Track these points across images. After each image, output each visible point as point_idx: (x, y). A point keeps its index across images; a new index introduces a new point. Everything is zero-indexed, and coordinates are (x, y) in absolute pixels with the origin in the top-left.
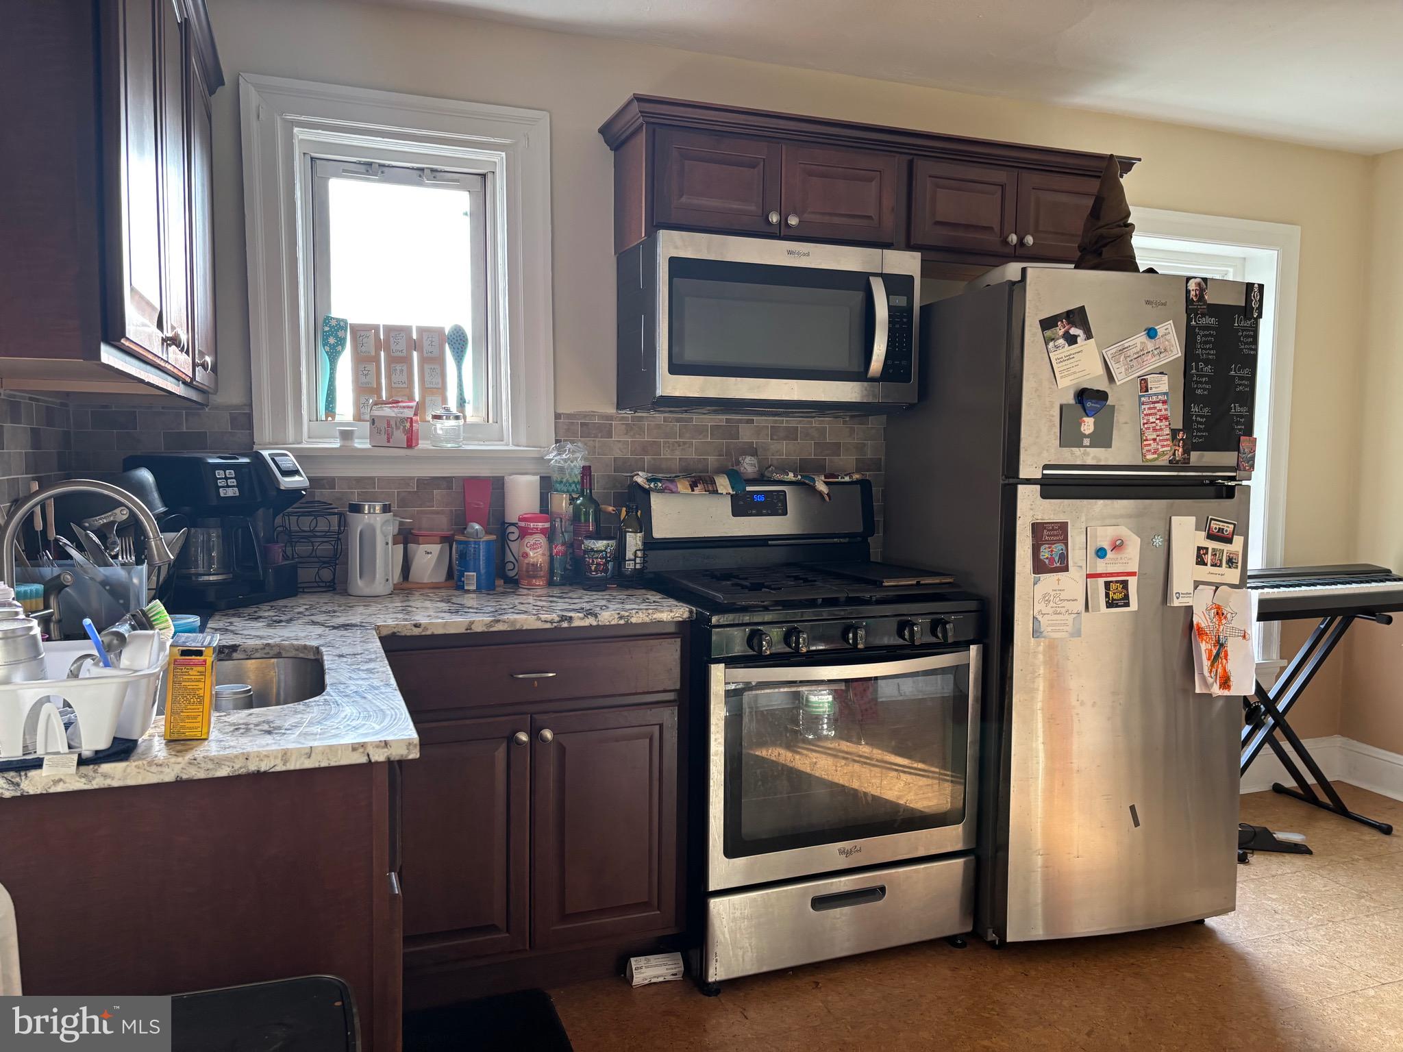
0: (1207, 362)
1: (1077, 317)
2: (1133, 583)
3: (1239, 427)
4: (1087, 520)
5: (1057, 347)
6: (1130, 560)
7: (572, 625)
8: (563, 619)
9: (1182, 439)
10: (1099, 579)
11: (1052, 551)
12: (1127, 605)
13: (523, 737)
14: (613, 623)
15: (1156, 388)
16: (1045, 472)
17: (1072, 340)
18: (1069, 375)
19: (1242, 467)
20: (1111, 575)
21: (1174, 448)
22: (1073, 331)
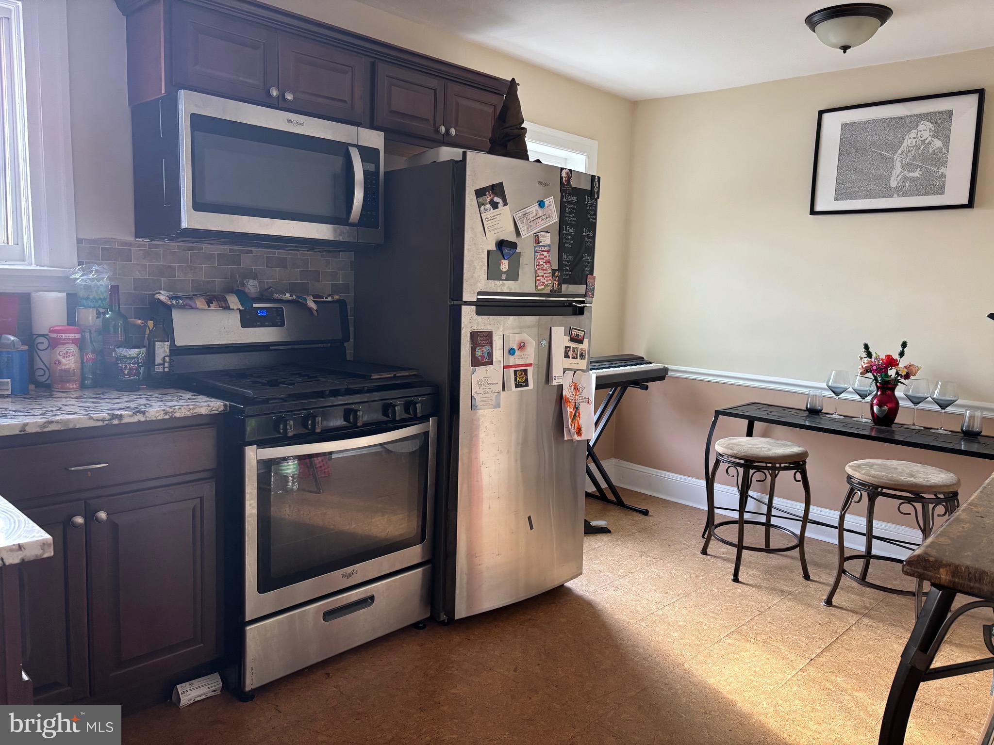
0: (571, 226)
1: (497, 189)
2: (530, 370)
3: (587, 269)
4: (503, 330)
5: (486, 210)
6: (530, 356)
7: (123, 422)
8: (114, 417)
9: (558, 276)
10: (511, 369)
11: (483, 351)
12: (527, 385)
13: (79, 520)
14: (159, 418)
15: (544, 241)
16: (479, 297)
17: (495, 206)
18: (493, 230)
19: (588, 296)
20: (518, 366)
21: (553, 281)
22: (496, 199)
